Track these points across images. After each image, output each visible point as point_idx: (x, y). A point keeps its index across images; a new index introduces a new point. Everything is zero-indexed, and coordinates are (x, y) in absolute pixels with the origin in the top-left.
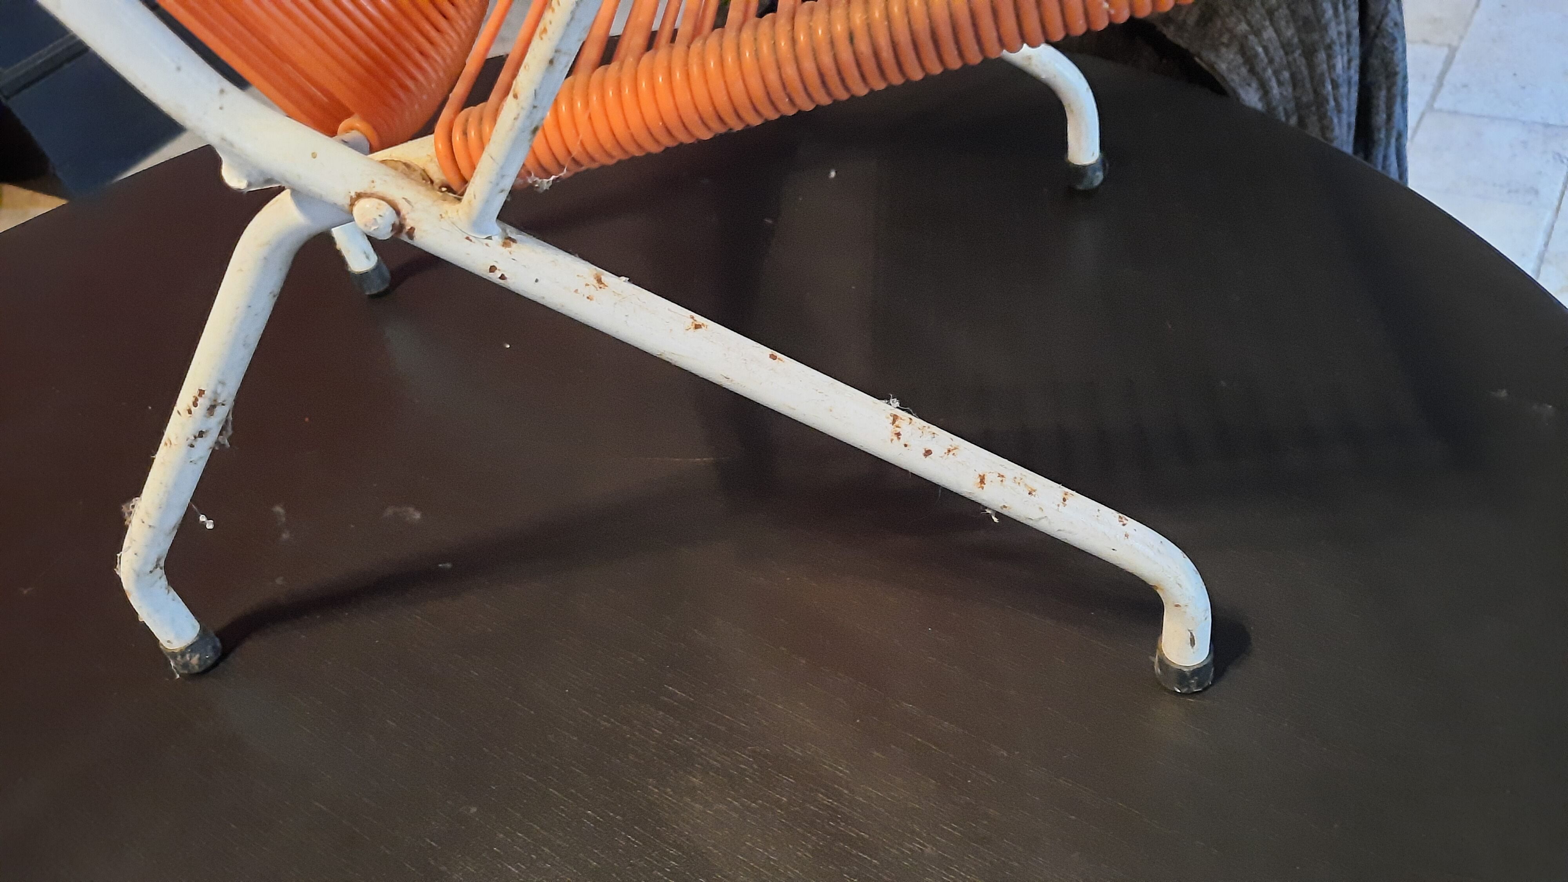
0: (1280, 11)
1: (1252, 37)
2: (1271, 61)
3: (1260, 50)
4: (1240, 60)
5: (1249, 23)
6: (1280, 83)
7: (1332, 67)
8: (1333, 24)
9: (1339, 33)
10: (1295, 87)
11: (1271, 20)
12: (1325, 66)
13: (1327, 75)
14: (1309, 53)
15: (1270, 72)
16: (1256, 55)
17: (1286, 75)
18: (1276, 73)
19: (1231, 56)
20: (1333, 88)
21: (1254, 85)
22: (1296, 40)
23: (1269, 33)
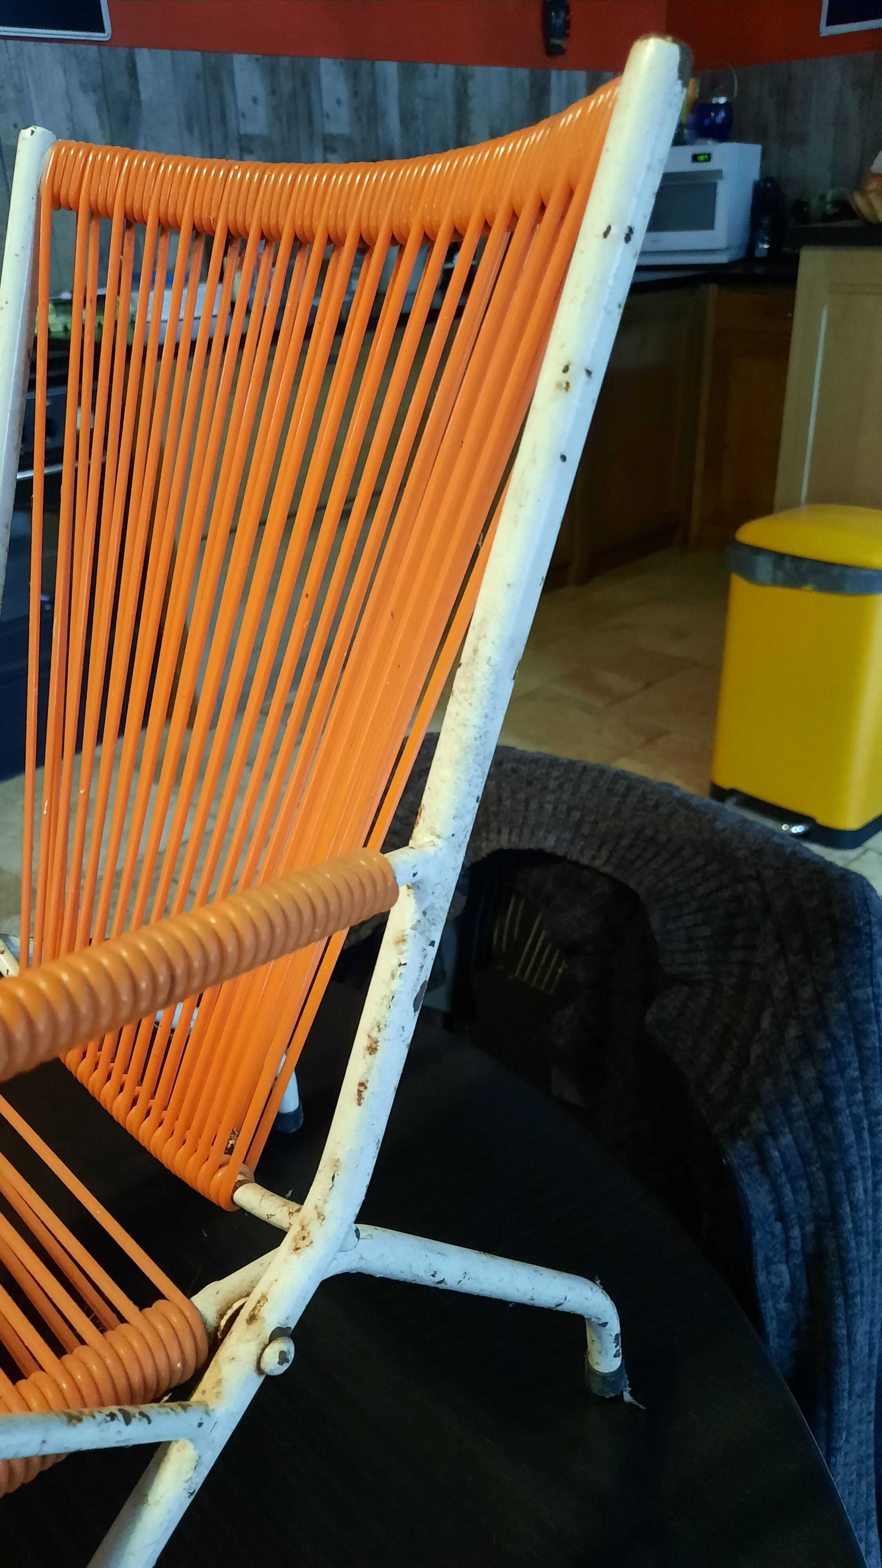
0: (800, 1122)
1: (769, 1140)
2: (787, 1167)
3: (777, 1154)
4: (754, 1156)
5: (768, 1124)
6: (794, 1191)
7: (850, 1191)
8: (854, 1150)
9: (862, 1159)
10: (812, 1196)
11: (790, 1127)
12: (843, 1188)
13: (845, 1197)
14: (828, 1169)
15: (784, 1178)
16: (771, 1158)
17: (803, 1184)
18: (792, 1180)
19: (746, 1152)
20: (851, 1210)
21: (767, 1187)
22: (815, 1153)
23: (787, 1139)
